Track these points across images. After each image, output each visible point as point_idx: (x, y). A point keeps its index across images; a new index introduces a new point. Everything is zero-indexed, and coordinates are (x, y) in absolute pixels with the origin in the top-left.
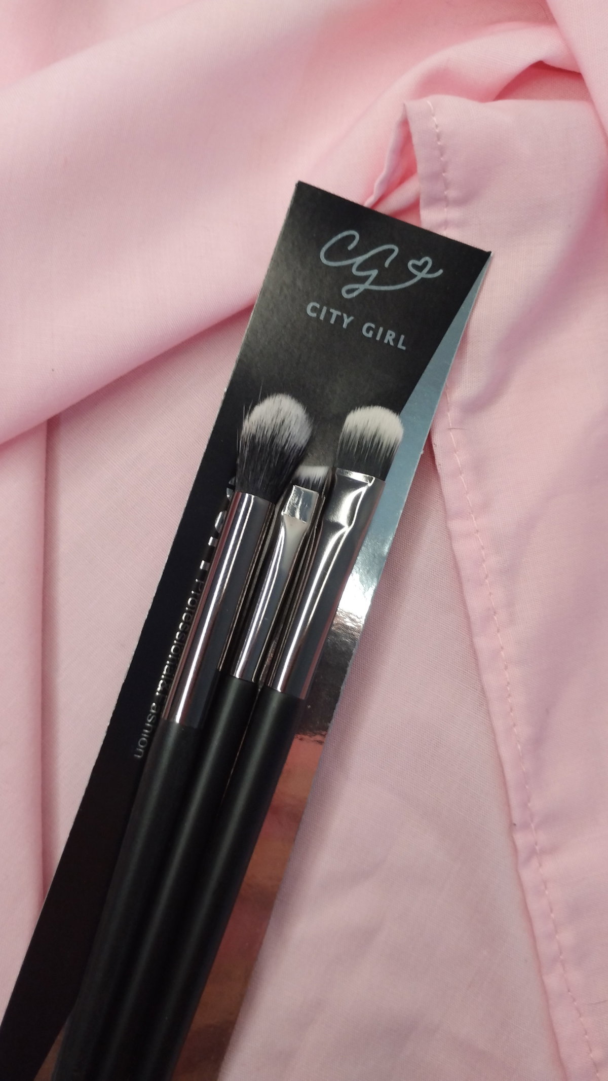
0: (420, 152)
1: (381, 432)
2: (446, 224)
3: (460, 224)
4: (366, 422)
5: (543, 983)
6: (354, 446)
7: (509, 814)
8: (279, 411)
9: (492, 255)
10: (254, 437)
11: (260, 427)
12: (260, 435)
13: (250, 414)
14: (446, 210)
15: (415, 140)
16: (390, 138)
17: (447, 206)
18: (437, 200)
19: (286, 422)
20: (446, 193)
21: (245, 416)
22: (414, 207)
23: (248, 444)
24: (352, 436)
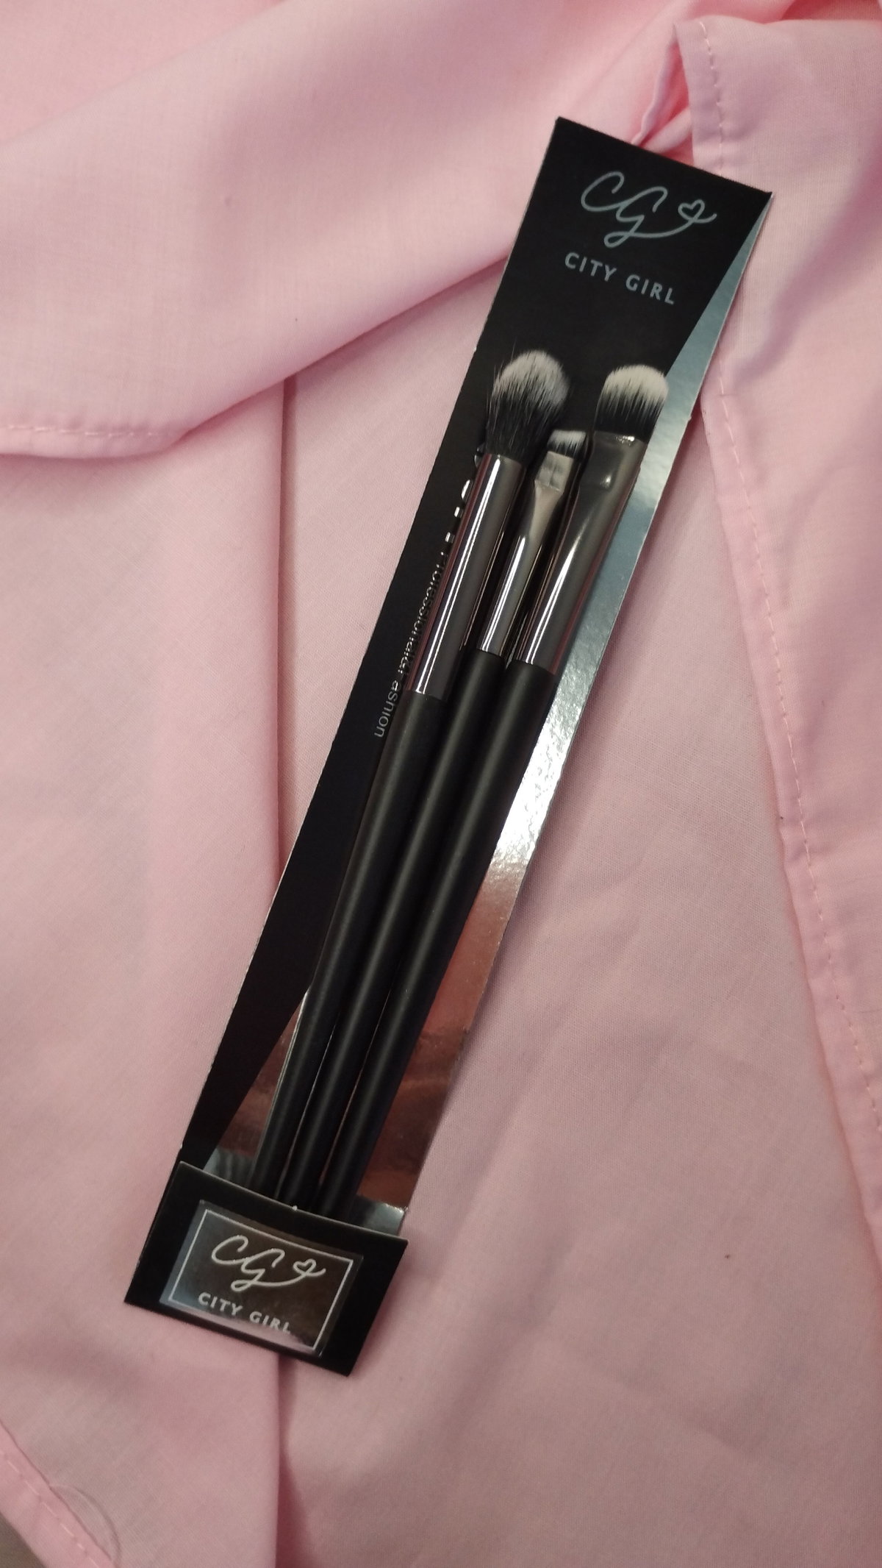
0: (692, 77)
1: (643, 391)
2: (721, 161)
3: (738, 162)
4: (628, 382)
5: (808, 987)
6: (613, 409)
7: (776, 809)
8: (532, 368)
9: (772, 196)
10: (505, 395)
11: (514, 385)
12: (512, 393)
13: (501, 375)
14: (721, 145)
15: (687, 64)
16: (659, 66)
17: (722, 141)
18: (711, 134)
19: (540, 378)
20: (720, 125)
21: (496, 376)
22: (687, 143)
23: (499, 402)
24: (612, 397)
